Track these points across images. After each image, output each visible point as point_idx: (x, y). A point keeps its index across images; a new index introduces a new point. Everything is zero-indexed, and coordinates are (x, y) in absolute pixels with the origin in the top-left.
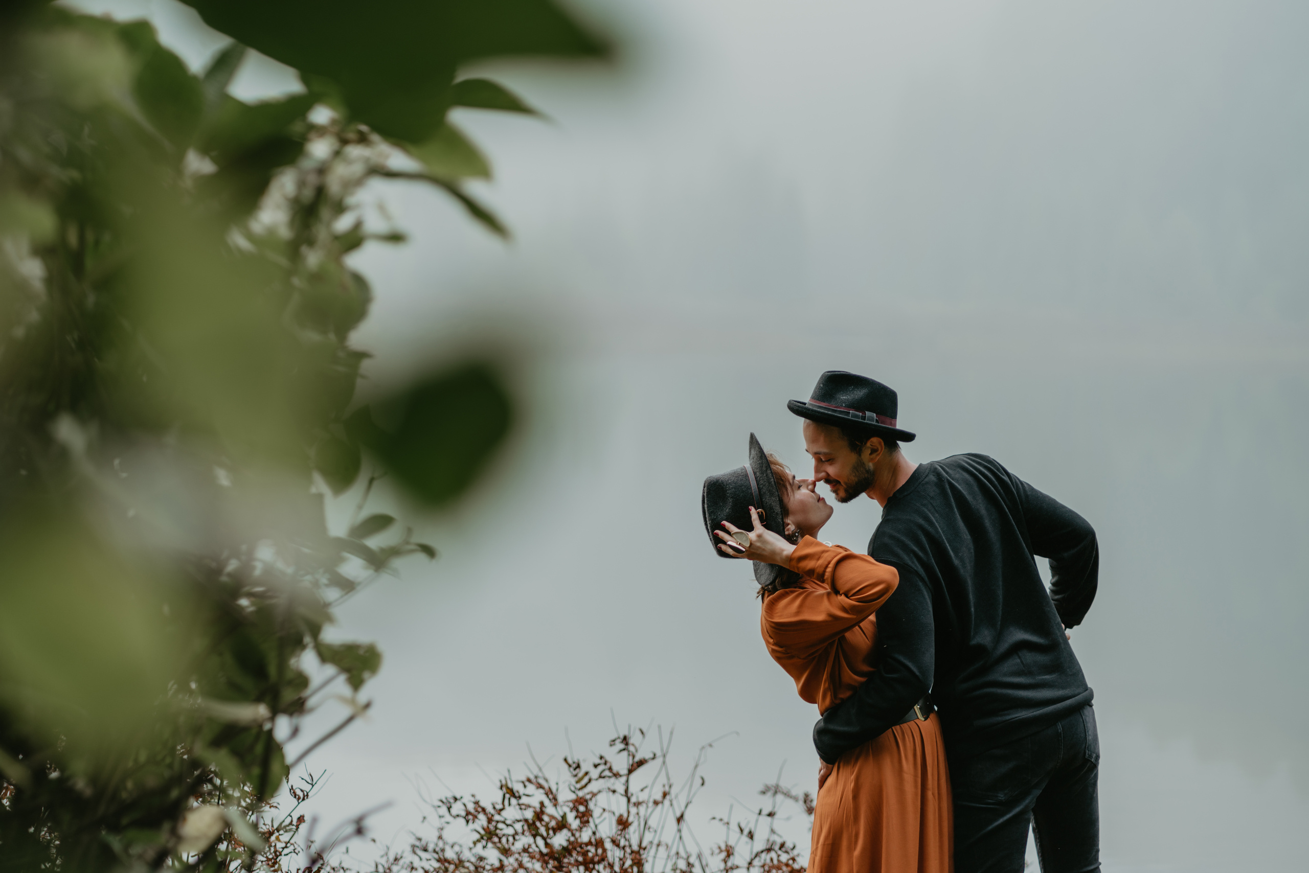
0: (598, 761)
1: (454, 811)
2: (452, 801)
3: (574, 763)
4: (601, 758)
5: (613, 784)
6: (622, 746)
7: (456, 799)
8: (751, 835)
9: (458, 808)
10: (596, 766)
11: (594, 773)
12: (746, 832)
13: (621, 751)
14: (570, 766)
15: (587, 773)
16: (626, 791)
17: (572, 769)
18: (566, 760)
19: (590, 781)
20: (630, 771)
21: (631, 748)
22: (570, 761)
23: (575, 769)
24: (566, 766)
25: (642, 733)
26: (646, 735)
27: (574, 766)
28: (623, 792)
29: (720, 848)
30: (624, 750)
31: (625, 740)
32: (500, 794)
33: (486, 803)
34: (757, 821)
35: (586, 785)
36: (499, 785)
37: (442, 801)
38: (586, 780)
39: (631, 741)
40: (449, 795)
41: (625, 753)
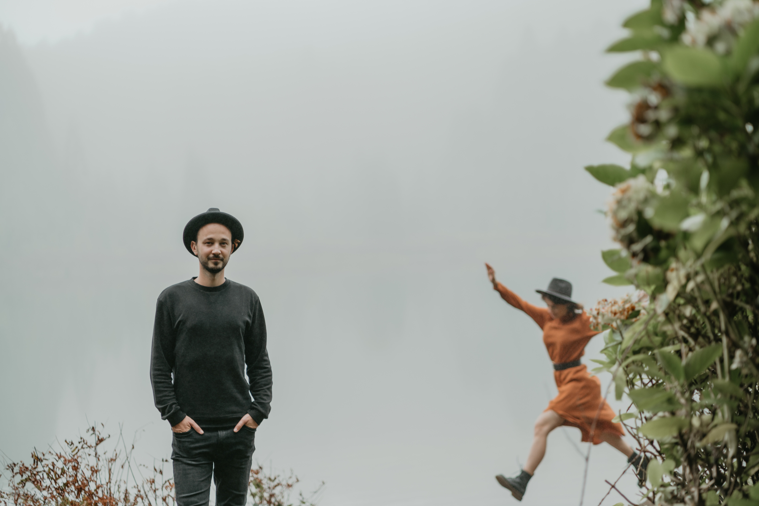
0: (80, 440)
1: (15, 471)
2: (13, 466)
3: (70, 442)
4: (81, 438)
5: (89, 451)
6: (92, 432)
7: (15, 465)
8: (161, 472)
9: (17, 469)
10: (79, 443)
11: (80, 446)
12: (158, 470)
13: (92, 434)
14: (68, 444)
15: (77, 447)
16: (96, 454)
17: (69, 446)
18: (66, 441)
19: (79, 451)
20: (97, 444)
21: (97, 433)
22: (68, 442)
23: (71, 445)
24: (66, 444)
25: (103, 425)
26: (104, 427)
27: (70, 444)
28: (94, 455)
29: (147, 480)
30: (93, 434)
31: (93, 429)
32: (32, 460)
33: (27, 465)
34: (163, 465)
35: (77, 453)
36: (31, 455)
37: (8, 466)
38: (77, 450)
39: (96, 430)
40: (11, 463)
41: (94, 435)
